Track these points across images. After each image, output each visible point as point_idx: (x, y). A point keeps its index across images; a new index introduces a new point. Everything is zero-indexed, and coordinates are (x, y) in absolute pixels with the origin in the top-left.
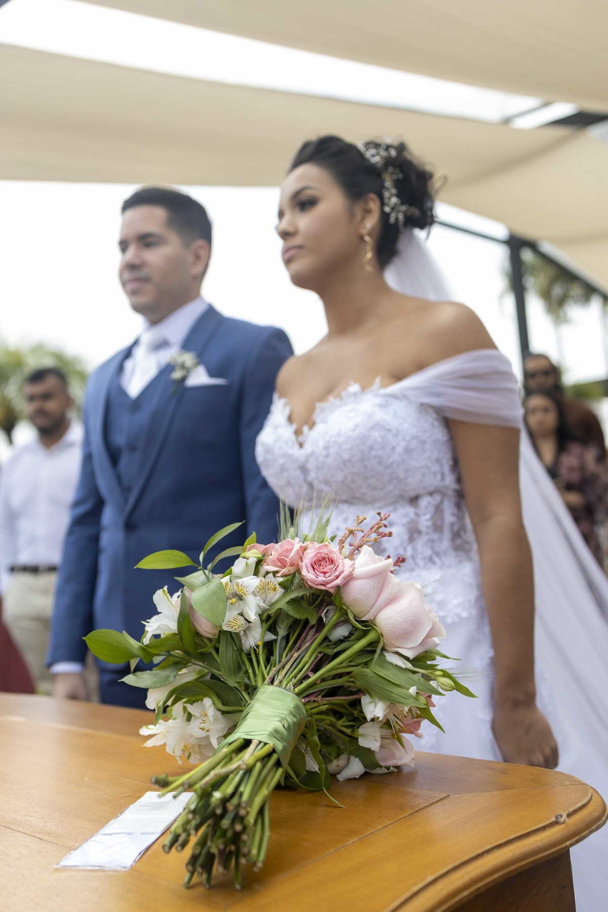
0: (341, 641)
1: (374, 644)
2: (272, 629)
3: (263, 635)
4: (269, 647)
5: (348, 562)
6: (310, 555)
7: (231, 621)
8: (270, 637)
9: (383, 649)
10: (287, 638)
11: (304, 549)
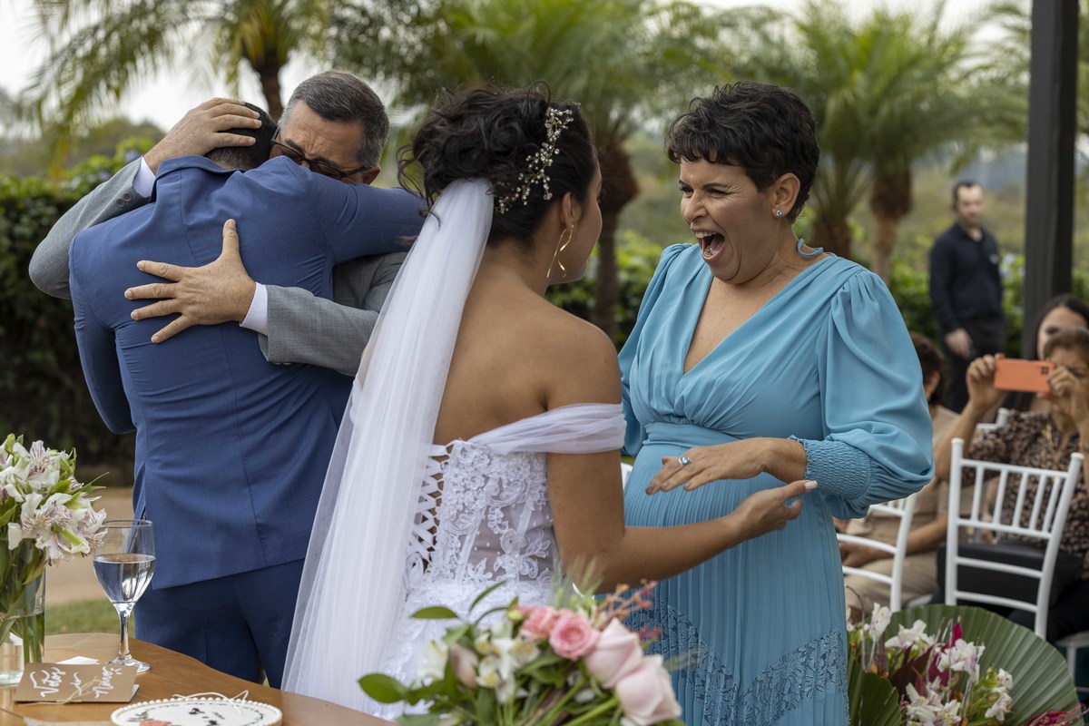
0: (585, 704)
1: (613, 709)
2: (526, 686)
3: (516, 691)
4: (520, 703)
5: (595, 633)
6: (561, 624)
7: (486, 677)
8: (522, 693)
9: (622, 715)
10: (538, 695)
11: (556, 618)
